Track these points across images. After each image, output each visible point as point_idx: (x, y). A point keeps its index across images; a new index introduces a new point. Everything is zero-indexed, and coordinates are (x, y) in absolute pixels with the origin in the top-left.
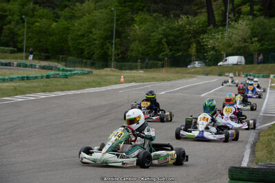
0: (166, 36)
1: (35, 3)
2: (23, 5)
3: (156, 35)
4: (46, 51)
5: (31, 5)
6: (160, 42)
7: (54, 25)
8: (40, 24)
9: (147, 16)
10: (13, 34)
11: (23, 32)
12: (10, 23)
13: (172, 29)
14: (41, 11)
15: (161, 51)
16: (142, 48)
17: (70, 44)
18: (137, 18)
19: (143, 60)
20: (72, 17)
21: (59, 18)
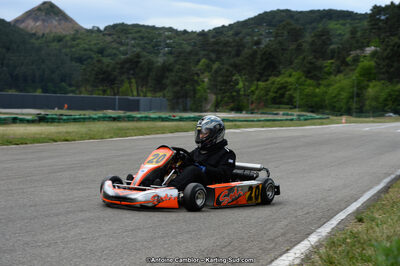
0: (390, 95)
1: (307, 77)
2: (299, 79)
3: (383, 95)
4: (312, 107)
5: (304, 78)
6: (386, 100)
7: (317, 90)
8: (308, 90)
9: (377, 83)
10: (291, 98)
11: (297, 95)
12: (289, 90)
13: (393, 91)
14: (309, 81)
15: (387, 105)
16: (374, 104)
17: (327, 102)
18: (371, 84)
19: (374, 112)
20: (329, 85)
21: (320, 84)
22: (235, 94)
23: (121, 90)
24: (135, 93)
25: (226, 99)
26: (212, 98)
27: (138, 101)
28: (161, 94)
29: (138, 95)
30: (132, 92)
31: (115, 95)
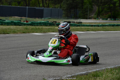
22: (112, 5)
23: (31, 2)
24: (41, 5)
25: (105, 9)
26: (96, 8)
27: (42, 10)
28: (59, 5)
29: (43, 6)
30: (39, 4)
31: (26, 6)
